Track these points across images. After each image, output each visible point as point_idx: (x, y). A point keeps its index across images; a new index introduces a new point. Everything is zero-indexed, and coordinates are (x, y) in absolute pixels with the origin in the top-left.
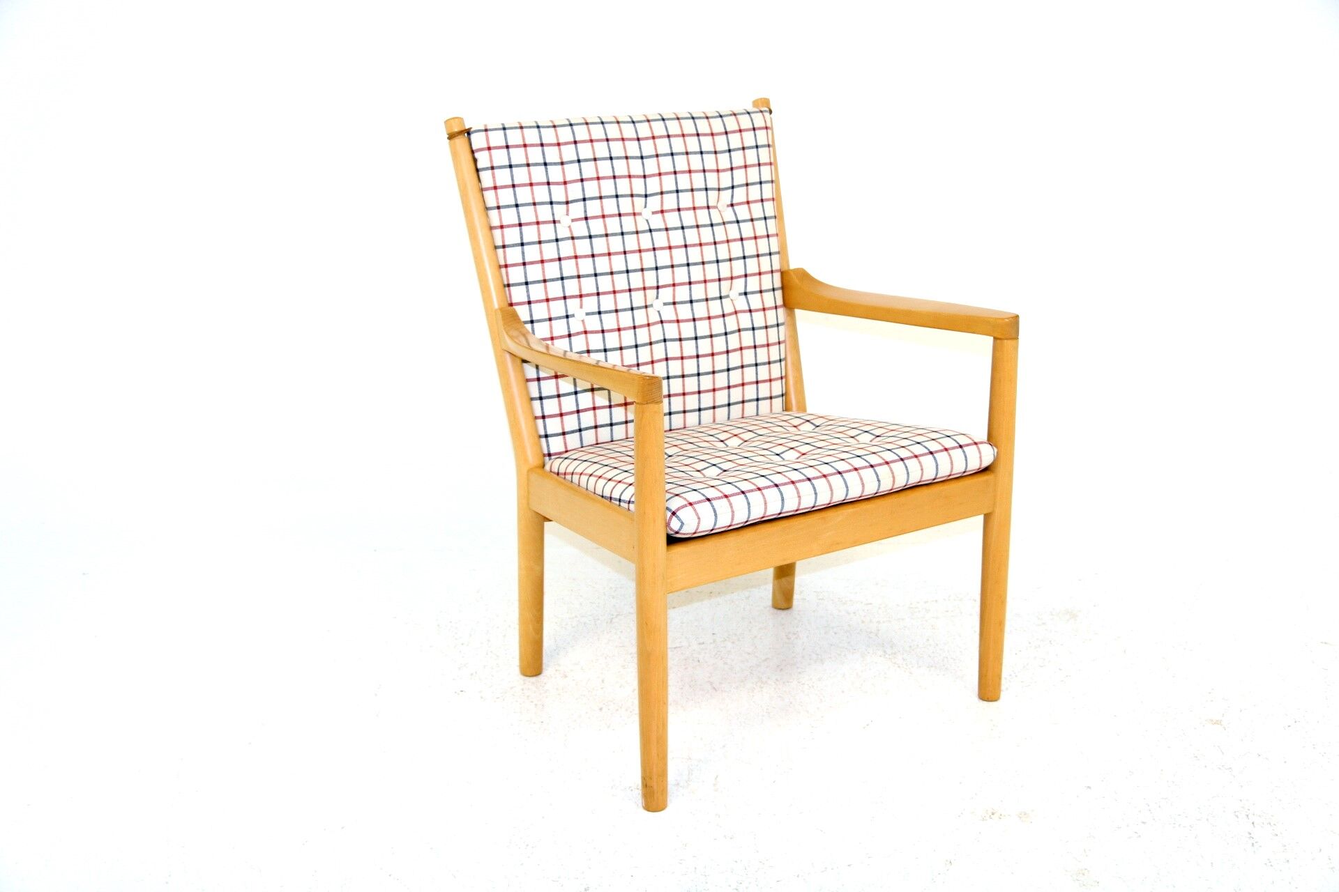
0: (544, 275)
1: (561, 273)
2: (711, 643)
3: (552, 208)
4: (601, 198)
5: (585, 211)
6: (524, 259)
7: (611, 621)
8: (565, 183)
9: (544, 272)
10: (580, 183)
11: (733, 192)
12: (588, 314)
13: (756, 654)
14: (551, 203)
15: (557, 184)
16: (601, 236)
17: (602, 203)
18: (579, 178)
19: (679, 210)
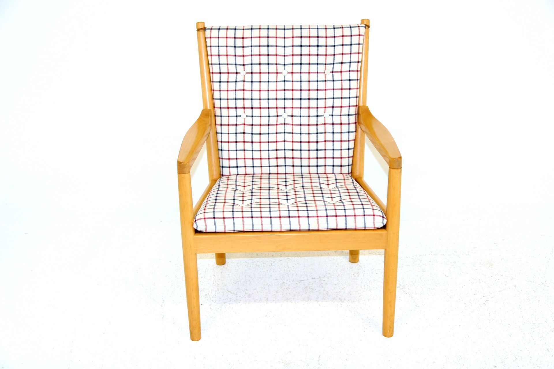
0: (228, 97)
1: (236, 97)
2: (318, 278)
3: (236, 67)
4: (260, 64)
5: (252, 70)
6: (220, 88)
7: (271, 265)
8: (243, 56)
9: (228, 95)
10: (250, 57)
11: (333, 66)
12: (247, 116)
13: (339, 285)
14: (236, 65)
15: (240, 56)
16: (257, 82)
17: (260, 67)
18: (250, 54)
19: (301, 73)
